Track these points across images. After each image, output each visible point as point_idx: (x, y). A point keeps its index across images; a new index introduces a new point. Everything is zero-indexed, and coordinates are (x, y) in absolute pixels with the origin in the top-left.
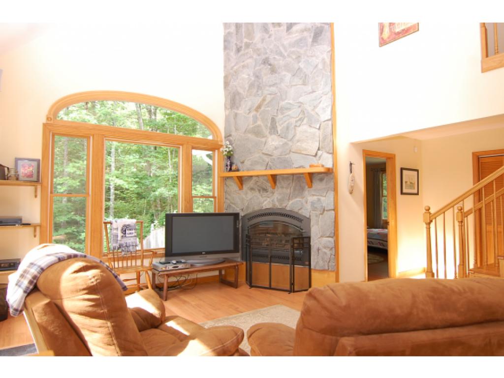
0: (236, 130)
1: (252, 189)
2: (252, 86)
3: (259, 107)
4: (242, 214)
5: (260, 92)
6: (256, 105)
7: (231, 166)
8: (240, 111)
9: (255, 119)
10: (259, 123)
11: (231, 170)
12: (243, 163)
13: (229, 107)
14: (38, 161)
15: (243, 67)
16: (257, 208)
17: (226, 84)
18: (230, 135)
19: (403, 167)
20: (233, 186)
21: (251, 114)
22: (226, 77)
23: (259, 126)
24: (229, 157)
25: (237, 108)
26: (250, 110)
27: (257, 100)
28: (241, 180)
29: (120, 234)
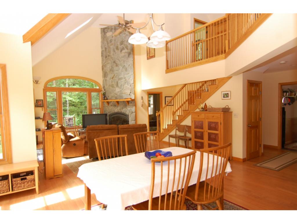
0: (106, 85)
1: (112, 106)
2: (110, 70)
3: (113, 78)
4: (108, 114)
5: (113, 73)
6: (112, 77)
7: (105, 97)
8: (108, 79)
9: (112, 82)
10: (113, 83)
11: (104, 99)
12: (109, 96)
13: (104, 77)
14: (42, 100)
15: (108, 63)
16: (113, 112)
17: (103, 69)
18: (104, 87)
19: (166, 96)
20: (106, 104)
21: (111, 80)
22: (102, 66)
23: (113, 84)
24: (104, 95)
25: (106, 78)
26: (110, 78)
27: (113, 75)
28: (108, 103)
29: (68, 121)
